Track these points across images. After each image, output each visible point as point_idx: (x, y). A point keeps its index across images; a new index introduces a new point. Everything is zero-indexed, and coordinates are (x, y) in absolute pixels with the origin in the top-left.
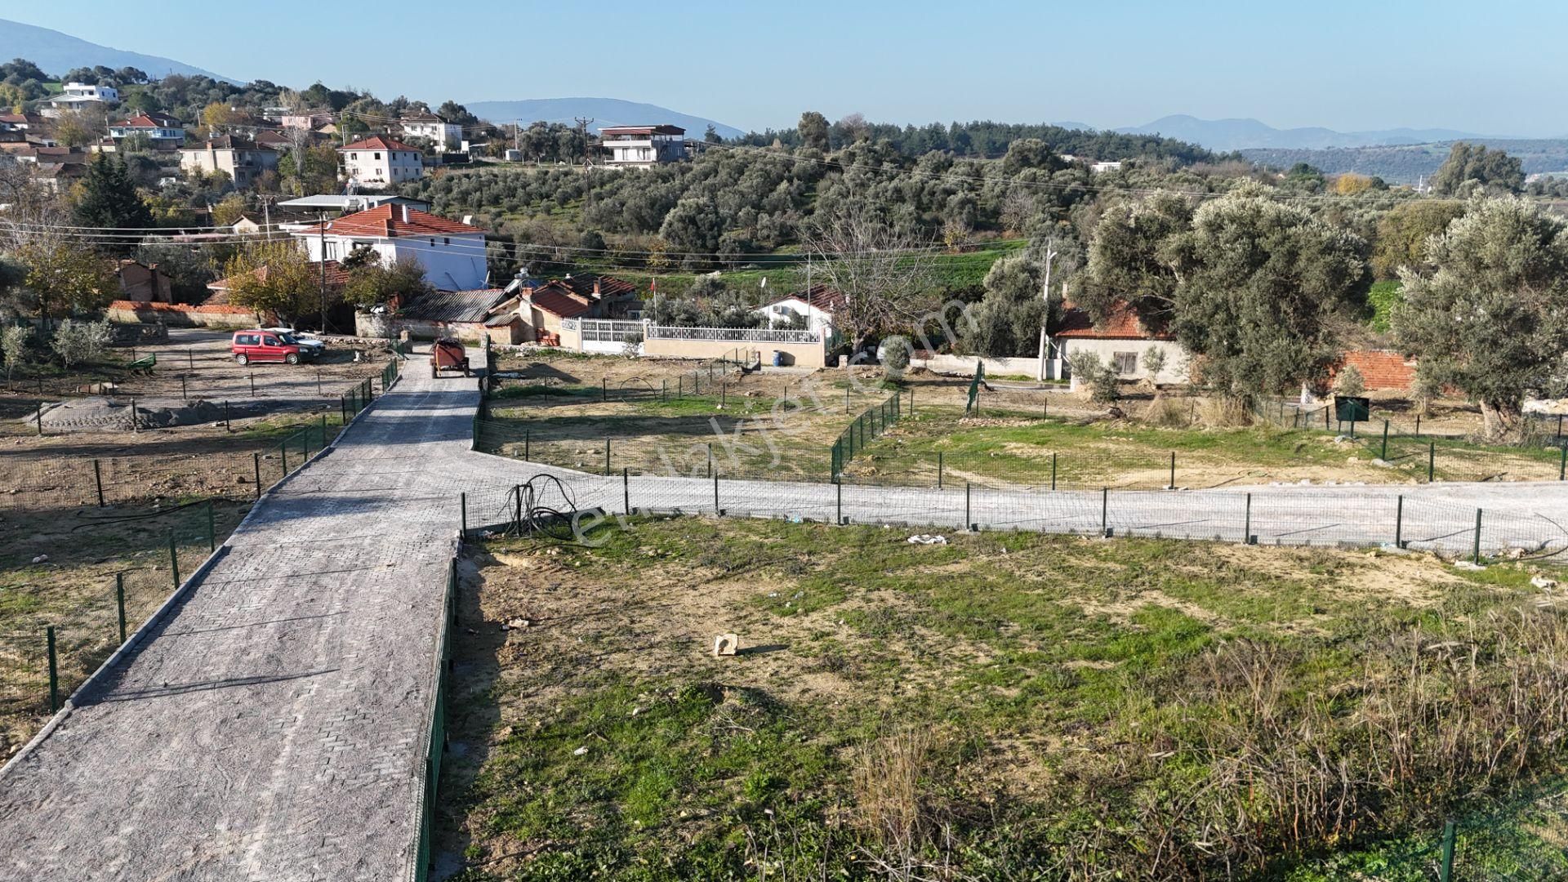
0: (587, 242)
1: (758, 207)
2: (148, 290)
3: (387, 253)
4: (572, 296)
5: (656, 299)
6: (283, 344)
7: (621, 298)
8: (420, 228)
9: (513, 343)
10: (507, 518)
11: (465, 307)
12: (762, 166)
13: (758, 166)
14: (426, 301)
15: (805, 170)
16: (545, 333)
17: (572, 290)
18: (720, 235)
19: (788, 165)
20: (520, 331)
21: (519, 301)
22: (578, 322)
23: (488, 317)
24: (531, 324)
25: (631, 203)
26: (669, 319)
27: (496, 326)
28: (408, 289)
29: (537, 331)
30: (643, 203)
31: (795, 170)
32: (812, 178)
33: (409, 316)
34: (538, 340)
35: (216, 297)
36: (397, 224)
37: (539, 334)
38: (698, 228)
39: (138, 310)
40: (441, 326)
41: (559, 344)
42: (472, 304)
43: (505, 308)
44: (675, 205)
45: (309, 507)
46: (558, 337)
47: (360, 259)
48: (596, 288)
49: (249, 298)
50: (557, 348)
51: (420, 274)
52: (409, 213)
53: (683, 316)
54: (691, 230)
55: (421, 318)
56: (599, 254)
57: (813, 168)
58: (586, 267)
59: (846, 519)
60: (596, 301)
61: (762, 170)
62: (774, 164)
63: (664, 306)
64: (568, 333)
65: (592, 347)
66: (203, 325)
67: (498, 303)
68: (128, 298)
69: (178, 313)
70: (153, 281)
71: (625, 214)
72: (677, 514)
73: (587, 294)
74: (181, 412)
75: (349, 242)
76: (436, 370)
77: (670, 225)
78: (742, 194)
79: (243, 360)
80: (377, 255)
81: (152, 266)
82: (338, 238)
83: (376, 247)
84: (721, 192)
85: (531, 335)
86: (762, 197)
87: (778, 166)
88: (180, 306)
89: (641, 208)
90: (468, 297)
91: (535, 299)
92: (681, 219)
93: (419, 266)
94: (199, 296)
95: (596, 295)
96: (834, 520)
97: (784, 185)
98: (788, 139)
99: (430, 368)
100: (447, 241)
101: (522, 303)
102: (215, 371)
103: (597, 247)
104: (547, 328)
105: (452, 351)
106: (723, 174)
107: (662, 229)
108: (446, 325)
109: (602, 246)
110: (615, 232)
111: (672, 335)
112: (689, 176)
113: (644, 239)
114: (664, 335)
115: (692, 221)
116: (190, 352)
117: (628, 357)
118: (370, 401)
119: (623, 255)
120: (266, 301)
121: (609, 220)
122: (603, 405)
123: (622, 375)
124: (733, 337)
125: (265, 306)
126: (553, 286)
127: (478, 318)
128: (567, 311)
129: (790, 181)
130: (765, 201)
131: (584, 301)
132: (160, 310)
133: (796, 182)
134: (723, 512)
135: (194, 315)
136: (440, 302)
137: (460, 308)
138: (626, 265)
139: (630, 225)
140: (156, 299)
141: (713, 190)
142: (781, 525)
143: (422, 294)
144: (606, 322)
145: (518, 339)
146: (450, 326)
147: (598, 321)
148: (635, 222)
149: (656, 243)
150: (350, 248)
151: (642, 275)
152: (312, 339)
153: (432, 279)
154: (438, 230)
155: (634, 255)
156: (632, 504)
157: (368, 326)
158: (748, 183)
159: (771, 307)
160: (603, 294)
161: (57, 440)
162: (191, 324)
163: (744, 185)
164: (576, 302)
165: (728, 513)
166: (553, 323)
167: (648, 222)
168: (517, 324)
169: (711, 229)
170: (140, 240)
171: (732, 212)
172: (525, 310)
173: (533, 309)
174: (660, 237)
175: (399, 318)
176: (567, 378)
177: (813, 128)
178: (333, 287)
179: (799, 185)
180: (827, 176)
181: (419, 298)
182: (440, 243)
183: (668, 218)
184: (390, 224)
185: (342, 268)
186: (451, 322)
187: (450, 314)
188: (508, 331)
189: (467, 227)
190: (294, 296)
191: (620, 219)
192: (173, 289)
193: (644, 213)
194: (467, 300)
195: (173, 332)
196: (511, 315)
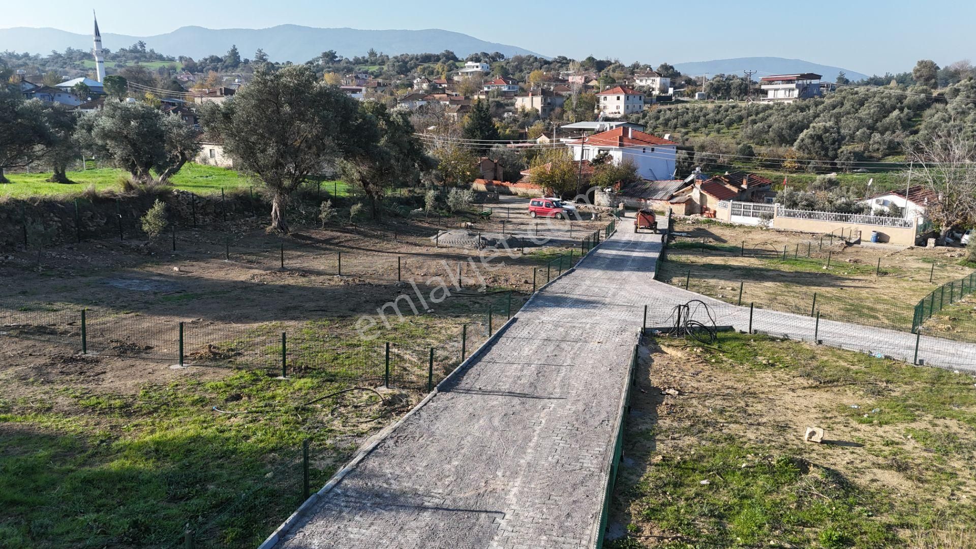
0: (742, 151)
1: (872, 128)
2: (492, 174)
3: (617, 156)
4: (728, 186)
5: (786, 191)
6: (555, 207)
7: (761, 189)
8: (638, 141)
9: (686, 214)
10: (671, 324)
11: (659, 190)
12: (879, 99)
13: (876, 99)
14: (635, 186)
15: (915, 102)
16: (707, 209)
17: (728, 182)
18: (839, 148)
19: (901, 99)
20: (691, 207)
21: (693, 188)
22: (730, 204)
23: (672, 197)
24: (699, 203)
25: (775, 126)
26: (794, 205)
27: (676, 203)
28: (627, 178)
29: (702, 207)
30: (784, 126)
31: (906, 102)
32: (919, 108)
33: (625, 194)
34: (702, 213)
35: (524, 179)
36: (625, 139)
37: (703, 210)
38: (823, 143)
39: (487, 185)
40: (643, 201)
41: (715, 217)
42: (663, 189)
43: (683, 192)
44: (808, 127)
45: (558, 302)
46: (715, 212)
47: (601, 160)
48: (745, 181)
50: (714, 219)
51: (634, 170)
52: (632, 132)
53: (804, 203)
54: (818, 144)
55: (632, 196)
56: (749, 159)
57: (922, 100)
58: (739, 168)
59: (921, 362)
60: (744, 190)
61: (879, 102)
62: (889, 98)
63: (791, 195)
64: (722, 210)
65: (737, 220)
66: (516, 194)
67: (679, 189)
68: (482, 178)
69: (505, 187)
70: (495, 170)
71: (771, 133)
72: (785, 338)
73: (738, 185)
75: (597, 149)
76: (637, 228)
77: (803, 140)
78: (861, 120)
79: (533, 215)
80: (611, 158)
81: (496, 161)
82: (591, 147)
83: (611, 153)
84: (845, 118)
85: (698, 210)
86: (877, 121)
87: (893, 99)
88: (507, 184)
89: (782, 129)
90: (661, 184)
91: (703, 187)
92: (811, 137)
93: (635, 164)
94: (515, 178)
95: (744, 186)
96: (911, 360)
97: (896, 113)
98: (903, 80)
99: (634, 227)
100: (653, 150)
101: (694, 189)
102: (519, 220)
103: (748, 154)
104: (708, 206)
105: (648, 217)
106: (847, 105)
107: (796, 144)
108: (646, 201)
109: (752, 154)
110: (762, 144)
111: (794, 215)
112: (821, 107)
113: (782, 150)
114: (789, 215)
115: (820, 138)
116: (508, 209)
117: (761, 228)
118: (597, 244)
119: (766, 160)
120: (548, 182)
121: (759, 137)
122: (740, 259)
123: (755, 240)
124: (841, 219)
125: (548, 185)
126: (716, 179)
127: (666, 198)
128: (723, 195)
129: (901, 110)
130: (879, 124)
131: (735, 190)
132: (497, 185)
133: (906, 110)
134: (820, 342)
135: (513, 188)
136: (644, 187)
137: (656, 191)
138: (767, 167)
139: (773, 140)
140: (495, 179)
141: (838, 117)
142: (867, 358)
143: (634, 182)
144: (748, 204)
145: (689, 212)
146: (648, 202)
147: (743, 203)
148: (777, 139)
149: (791, 153)
150: (596, 153)
151: (778, 174)
152: (570, 205)
153: (641, 173)
154: (648, 143)
155: (773, 161)
156: (753, 327)
157: (602, 199)
158: (867, 112)
159: (874, 200)
160: (749, 185)
161: (444, 250)
162: (510, 193)
163: (863, 113)
164: (730, 190)
165: (824, 343)
166: (712, 203)
167: (787, 138)
168: (689, 203)
169: (833, 143)
170: (491, 146)
171: (851, 132)
172: (695, 194)
173: (701, 193)
174: (794, 149)
175: (619, 195)
176: (718, 239)
177: (925, 72)
178: (585, 176)
179: (908, 113)
180: (933, 106)
181: (633, 184)
182: (648, 151)
183: (801, 136)
184: (621, 139)
185: (591, 165)
186: (649, 199)
187: (649, 194)
188: (683, 206)
189: (666, 141)
190: (563, 180)
191: (766, 137)
192: (505, 173)
193: (784, 132)
194: (661, 186)
195: (501, 197)
196: (687, 197)
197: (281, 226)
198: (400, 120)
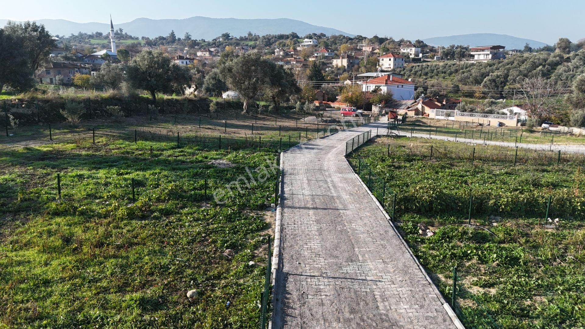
0: (454, 88)
1: (526, 76)
2: (322, 98)
3: (384, 89)
4: (436, 103)
5: (461, 105)
6: (353, 112)
7: (454, 105)
8: (395, 82)
9: (414, 115)
11: (403, 105)
12: (533, 60)
13: (531, 60)
14: (392, 103)
15: (552, 61)
16: (425, 113)
17: (437, 101)
18: (505, 86)
19: (545, 60)
20: (417, 112)
22: (435, 110)
23: (409, 108)
24: (421, 110)
25: (474, 75)
26: (465, 111)
27: (410, 110)
28: (388, 99)
29: (422, 113)
30: (478, 75)
31: (548, 62)
32: (554, 65)
33: (386, 107)
34: (422, 115)
35: (338, 100)
36: (388, 81)
37: (423, 113)
38: (496, 83)
39: (319, 103)
42: (405, 104)
44: (488, 75)
46: (429, 115)
47: (375, 91)
48: (444, 101)
49: (347, 100)
50: (428, 117)
51: (392, 95)
52: (392, 77)
53: (469, 110)
54: (493, 84)
55: (390, 107)
57: (557, 61)
60: (444, 105)
61: (532, 61)
62: (539, 59)
63: (464, 106)
64: (431, 113)
65: (437, 117)
66: (334, 108)
67: (413, 104)
68: (317, 100)
69: (328, 104)
70: (324, 96)
71: (471, 79)
73: (441, 102)
74: (330, 120)
75: (374, 86)
77: (486, 82)
78: (520, 71)
79: (342, 115)
80: (381, 90)
81: (324, 92)
82: (371, 85)
83: (381, 88)
84: (511, 70)
85: (421, 113)
86: (529, 72)
87: (541, 60)
88: (329, 103)
90: (404, 102)
91: (423, 103)
92: (490, 80)
93: (392, 93)
94: (334, 100)
95: (444, 103)
97: (540, 67)
98: (549, 49)
100: (402, 86)
101: (419, 104)
103: (456, 90)
104: (426, 112)
105: (393, 114)
106: (516, 63)
107: (482, 84)
109: (459, 89)
110: (466, 85)
111: (464, 115)
112: (500, 64)
113: (475, 88)
114: (462, 115)
115: (494, 81)
116: (331, 113)
117: (445, 119)
119: (466, 93)
121: (464, 81)
124: (484, 117)
125: (350, 102)
126: (430, 100)
127: (406, 108)
128: (432, 106)
129: (544, 66)
131: (440, 105)
132: (325, 103)
133: (547, 66)
135: (332, 105)
136: (396, 103)
137: (401, 105)
138: (466, 96)
139: (472, 82)
140: (324, 100)
141: (508, 70)
144: (443, 110)
145: (416, 114)
147: (441, 110)
148: (474, 81)
149: (478, 89)
150: (374, 88)
151: (472, 100)
153: (395, 97)
154: (400, 83)
155: (470, 93)
157: (375, 109)
158: (525, 67)
159: (506, 109)
160: (446, 103)
162: (331, 107)
163: (522, 68)
164: (437, 105)
166: (427, 110)
167: (478, 82)
168: (417, 110)
169: (501, 83)
170: (322, 85)
171: (514, 78)
172: (420, 106)
173: (422, 106)
174: (481, 86)
175: (383, 107)
177: (563, 45)
178: (368, 98)
180: (563, 64)
181: (390, 102)
182: (400, 87)
183: (485, 80)
184: (386, 81)
185: (371, 93)
187: (398, 107)
188: (414, 112)
189: (409, 82)
190: (357, 100)
191: (469, 80)
192: (328, 98)
193: (478, 78)
194: (404, 103)
195: (327, 109)
196: (416, 108)
197: (247, 112)
198: (289, 71)
